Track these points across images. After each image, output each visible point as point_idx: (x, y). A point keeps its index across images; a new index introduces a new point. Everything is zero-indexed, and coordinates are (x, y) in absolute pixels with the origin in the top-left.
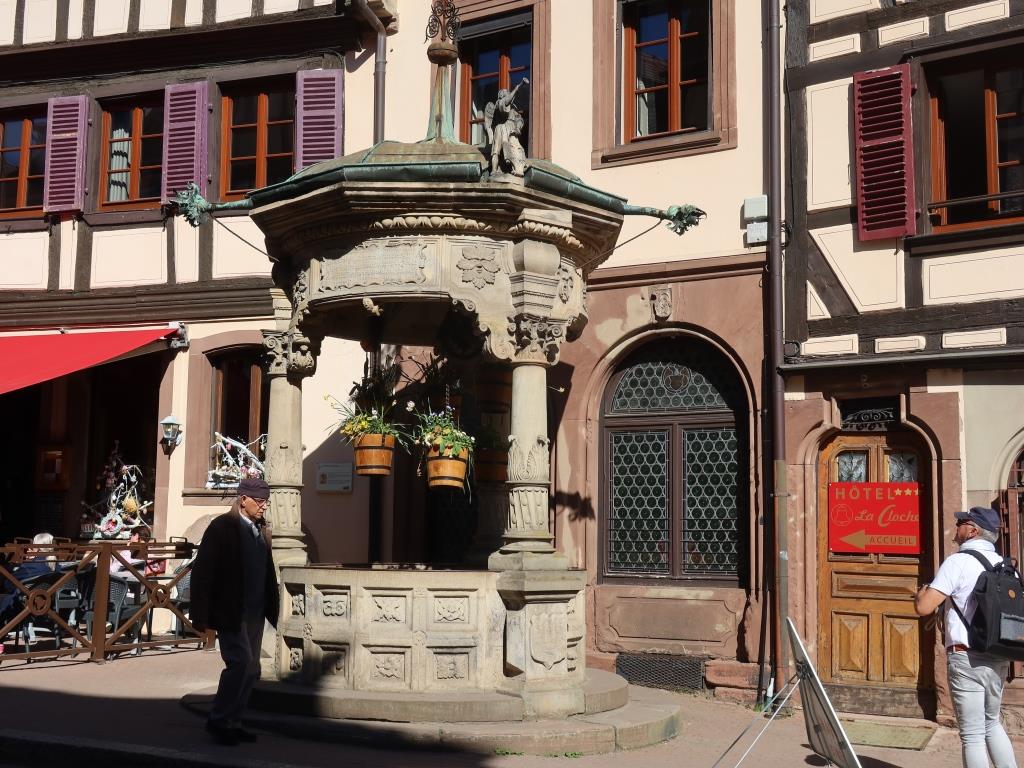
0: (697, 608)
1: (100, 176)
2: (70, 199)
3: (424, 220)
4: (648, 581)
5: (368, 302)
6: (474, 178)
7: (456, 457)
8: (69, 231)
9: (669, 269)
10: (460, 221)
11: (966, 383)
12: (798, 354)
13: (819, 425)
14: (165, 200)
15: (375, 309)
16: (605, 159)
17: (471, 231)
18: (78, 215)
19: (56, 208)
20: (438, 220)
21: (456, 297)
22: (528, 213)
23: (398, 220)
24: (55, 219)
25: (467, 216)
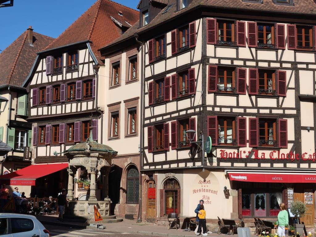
0: (134, 207)
1: (67, 136)
2: (62, 141)
3: (79, 156)
4: (131, 203)
5: (74, 166)
6: (83, 151)
7: (87, 186)
8: (63, 146)
9: (131, 155)
10: (83, 156)
11: (158, 173)
12: (143, 169)
13: (146, 179)
14: (75, 141)
15: (75, 167)
16: (126, 137)
17: (85, 157)
18: (64, 143)
19: (61, 142)
20: (80, 156)
21: (83, 165)
22: (91, 154)
23: (76, 156)
24: (61, 144)
25: (84, 155)
